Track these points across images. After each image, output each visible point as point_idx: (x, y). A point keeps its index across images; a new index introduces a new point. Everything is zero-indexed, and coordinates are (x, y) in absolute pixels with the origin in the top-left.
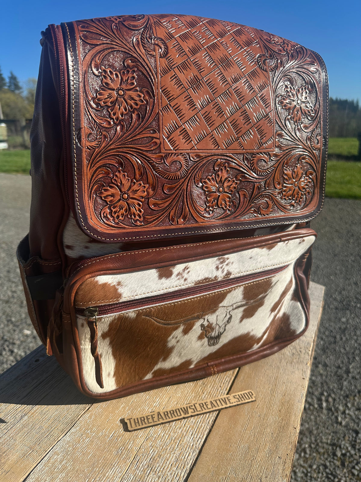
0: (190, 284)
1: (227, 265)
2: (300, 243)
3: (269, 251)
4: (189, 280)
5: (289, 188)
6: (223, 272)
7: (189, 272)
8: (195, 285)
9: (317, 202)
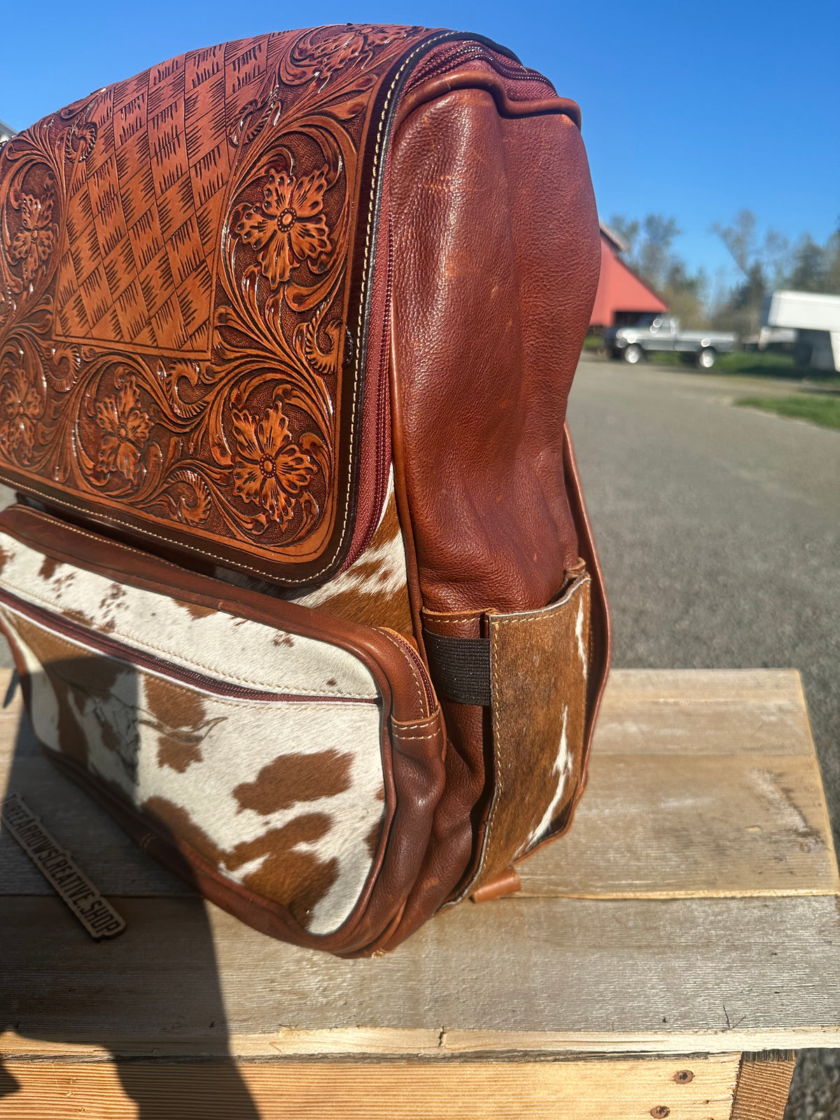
0: (56, 608)
1: (119, 606)
2: (276, 643)
3: (193, 619)
4: (61, 601)
5: (249, 471)
6: (105, 616)
7: (70, 585)
8: (64, 613)
9: (326, 542)
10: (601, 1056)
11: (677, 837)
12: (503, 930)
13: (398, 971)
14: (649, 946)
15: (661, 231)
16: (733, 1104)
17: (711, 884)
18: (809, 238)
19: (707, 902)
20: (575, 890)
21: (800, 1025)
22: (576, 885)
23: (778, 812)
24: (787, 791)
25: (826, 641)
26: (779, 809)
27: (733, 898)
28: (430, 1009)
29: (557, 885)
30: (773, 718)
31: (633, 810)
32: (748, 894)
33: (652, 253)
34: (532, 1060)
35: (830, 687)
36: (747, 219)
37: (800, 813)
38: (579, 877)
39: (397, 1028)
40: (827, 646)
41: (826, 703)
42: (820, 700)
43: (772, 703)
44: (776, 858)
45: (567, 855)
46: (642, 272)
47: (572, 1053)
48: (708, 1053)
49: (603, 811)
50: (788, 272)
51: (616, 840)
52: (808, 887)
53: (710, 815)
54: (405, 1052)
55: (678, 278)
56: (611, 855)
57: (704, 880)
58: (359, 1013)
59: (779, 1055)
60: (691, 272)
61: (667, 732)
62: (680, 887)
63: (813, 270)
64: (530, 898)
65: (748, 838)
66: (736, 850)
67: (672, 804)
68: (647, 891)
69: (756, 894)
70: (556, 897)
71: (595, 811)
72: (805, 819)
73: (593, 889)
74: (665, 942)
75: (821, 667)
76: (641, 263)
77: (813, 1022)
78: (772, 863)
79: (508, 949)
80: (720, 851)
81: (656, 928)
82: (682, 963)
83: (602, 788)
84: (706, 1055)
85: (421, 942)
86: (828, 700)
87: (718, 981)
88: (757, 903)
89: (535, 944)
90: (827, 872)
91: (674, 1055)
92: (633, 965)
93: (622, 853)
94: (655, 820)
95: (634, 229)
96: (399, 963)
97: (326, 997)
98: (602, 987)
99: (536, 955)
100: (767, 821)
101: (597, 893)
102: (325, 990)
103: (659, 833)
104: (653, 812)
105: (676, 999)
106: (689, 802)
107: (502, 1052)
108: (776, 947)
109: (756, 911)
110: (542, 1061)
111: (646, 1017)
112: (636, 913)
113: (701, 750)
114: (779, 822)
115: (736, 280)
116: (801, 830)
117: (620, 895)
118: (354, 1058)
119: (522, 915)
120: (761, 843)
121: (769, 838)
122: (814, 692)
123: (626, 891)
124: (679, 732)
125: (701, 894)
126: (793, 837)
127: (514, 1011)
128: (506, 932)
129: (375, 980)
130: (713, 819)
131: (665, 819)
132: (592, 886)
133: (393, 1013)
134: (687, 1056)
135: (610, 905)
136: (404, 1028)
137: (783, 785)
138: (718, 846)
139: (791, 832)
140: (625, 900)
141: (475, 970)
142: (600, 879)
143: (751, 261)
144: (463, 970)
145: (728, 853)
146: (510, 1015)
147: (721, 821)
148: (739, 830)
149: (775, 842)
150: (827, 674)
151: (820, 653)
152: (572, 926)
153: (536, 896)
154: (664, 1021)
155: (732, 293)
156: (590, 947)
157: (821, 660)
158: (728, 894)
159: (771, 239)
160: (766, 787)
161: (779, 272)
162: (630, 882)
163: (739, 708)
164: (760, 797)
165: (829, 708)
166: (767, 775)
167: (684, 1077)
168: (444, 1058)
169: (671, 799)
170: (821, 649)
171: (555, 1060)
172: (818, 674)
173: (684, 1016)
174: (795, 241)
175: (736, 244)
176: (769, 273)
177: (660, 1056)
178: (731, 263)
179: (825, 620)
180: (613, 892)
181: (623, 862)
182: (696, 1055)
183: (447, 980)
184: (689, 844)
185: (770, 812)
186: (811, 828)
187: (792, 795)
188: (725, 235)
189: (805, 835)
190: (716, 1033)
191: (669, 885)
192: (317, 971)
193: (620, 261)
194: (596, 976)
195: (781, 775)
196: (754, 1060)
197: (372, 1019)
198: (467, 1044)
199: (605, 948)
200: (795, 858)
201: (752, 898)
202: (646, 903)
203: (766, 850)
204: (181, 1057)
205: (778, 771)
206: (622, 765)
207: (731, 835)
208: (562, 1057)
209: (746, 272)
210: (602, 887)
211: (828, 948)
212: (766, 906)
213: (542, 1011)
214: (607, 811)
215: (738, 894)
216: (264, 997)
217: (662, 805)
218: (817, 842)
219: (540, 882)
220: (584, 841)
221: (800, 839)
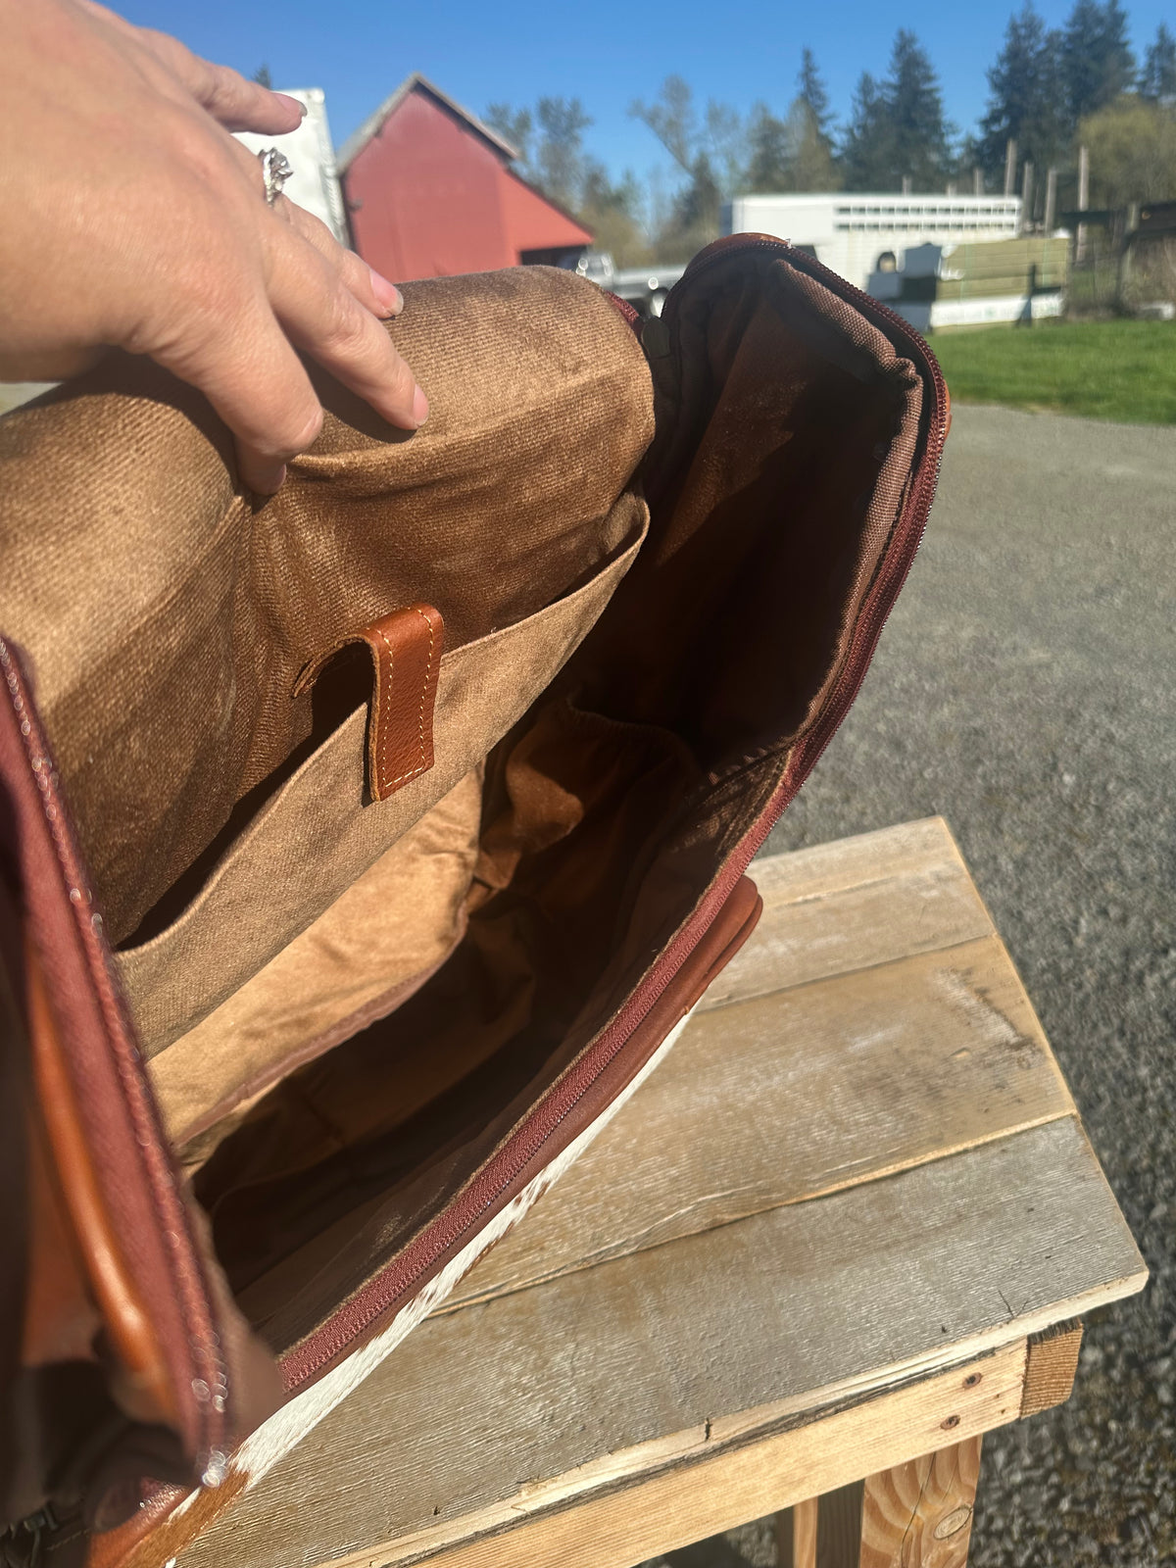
10: (884, 1391)
11: (881, 1088)
12: (728, 1272)
13: (628, 1364)
14: (897, 1243)
15: (563, 123)
16: (1024, 1388)
17: (938, 1141)
18: (764, 110)
19: (941, 1165)
20: (791, 1194)
21: (1082, 1290)
22: (790, 1185)
23: (981, 1023)
24: (982, 993)
25: (888, 685)
26: (980, 1019)
27: (966, 1151)
28: (684, 1402)
29: (769, 1191)
30: (934, 893)
31: (820, 1065)
32: (980, 1141)
33: (557, 157)
34: (812, 1419)
35: (904, 747)
36: (678, 92)
37: (1006, 1020)
38: (789, 1175)
39: (656, 1439)
40: (891, 692)
41: (903, 768)
42: (897, 765)
43: (926, 872)
44: (997, 1086)
45: (765, 1148)
46: (548, 189)
47: (852, 1397)
48: (994, 1349)
49: (786, 1076)
50: (744, 165)
51: (814, 1111)
52: (1042, 1115)
53: (908, 1049)
54: (667, 1459)
55: (600, 191)
56: (816, 1133)
57: (931, 1138)
58: (605, 1435)
59: (1065, 1326)
60: (615, 180)
61: (819, 943)
62: (908, 1155)
63: (777, 155)
64: (744, 1219)
65: (959, 1068)
66: (951, 1087)
67: (861, 1044)
68: (872, 1171)
69: (989, 1138)
70: (773, 1209)
71: (777, 1079)
72: (1013, 1026)
73: (811, 1186)
74: (912, 1230)
75: (888, 721)
76: (544, 172)
77: (1095, 1282)
78: (995, 1094)
79: (744, 1297)
80: (934, 1094)
81: (897, 1216)
82: (941, 1252)
83: (774, 1044)
84: (992, 1352)
85: (640, 1318)
86: (906, 763)
87: (984, 1262)
88: (994, 1150)
89: (770, 1278)
90: (1054, 1089)
91: (960, 1363)
92: (889, 1271)
93: (826, 1128)
94: (849, 1072)
95: (524, 123)
96: (625, 1355)
97: (557, 1427)
98: (864, 1310)
99: (778, 1292)
100: (973, 1039)
101: (818, 1189)
102: (552, 1418)
103: (859, 1089)
104: (844, 1062)
105: (947, 1299)
106: (879, 1036)
107: (776, 1422)
108: (1030, 1200)
109: (996, 1161)
110: (823, 1418)
111: (924, 1332)
112: (871, 1203)
113: (868, 959)
114: (987, 1037)
115: (679, 184)
116: (1014, 1040)
117: (843, 1185)
118: (612, 1487)
119: (743, 1246)
120: (975, 1071)
121: (983, 1063)
122: (887, 756)
123: (848, 1178)
124: (835, 939)
125: (931, 1156)
126: (1007, 1053)
127: (779, 1373)
128: (733, 1274)
129: (607, 1386)
130: (913, 1052)
131: (860, 1068)
132: (810, 1182)
133: (645, 1420)
134: (973, 1359)
135: (836, 1201)
136: (663, 1435)
137: (975, 986)
138: (930, 1088)
139: (1003, 1047)
140: (850, 1189)
141: (717, 1334)
142: (814, 1171)
143: (692, 154)
144: (703, 1339)
145: (944, 1093)
146: (776, 1378)
147: (923, 1052)
148: (946, 1060)
149: (990, 1065)
150: (898, 729)
151: (884, 703)
152: (805, 1243)
153: (749, 1214)
154: (944, 1330)
155: (675, 203)
156: (834, 1264)
157: (887, 712)
158: (960, 1148)
159: (714, 116)
160: (959, 994)
161: (732, 165)
162: (848, 1164)
163: (892, 887)
164: (955, 1009)
165: (909, 773)
166: (954, 977)
167: (972, 1381)
168: (715, 1451)
169: (858, 1039)
170: (884, 697)
171: (837, 1412)
172: (887, 732)
173: (963, 1317)
174: (746, 116)
175: (670, 132)
176: (719, 168)
177: (945, 1370)
178: (667, 160)
179: (883, 658)
180: (834, 1182)
181: (832, 1138)
182: (983, 1355)
183: (689, 1359)
184: (898, 1094)
185: (972, 1025)
186: (1022, 1035)
187: (989, 996)
188: (652, 119)
189: (1018, 1047)
190: (1001, 1327)
191: (893, 1155)
192: (532, 1396)
193: (514, 175)
194: (853, 1300)
195: (969, 972)
196: (1042, 1340)
197: (622, 1438)
198: (738, 1426)
199: (851, 1259)
200: (1018, 1081)
201: (986, 1144)
202: (875, 1187)
203: (984, 1077)
204: (406, 1559)
205: (964, 968)
206: (786, 1005)
207: (940, 1070)
208: (842, 1405)
209: (688, 170)
210: (820, 1180)
211: (1083, 1185)
212: (1003, 1151)
213: (810, 1362)
214: (790, 1074)
215: (969, 1145)
216: (483, 1452)
217: (851, 1050)
218: (1033, 1053)
219: (747, 1195)
220: (778, 1123)
221: (1015, 1054)
